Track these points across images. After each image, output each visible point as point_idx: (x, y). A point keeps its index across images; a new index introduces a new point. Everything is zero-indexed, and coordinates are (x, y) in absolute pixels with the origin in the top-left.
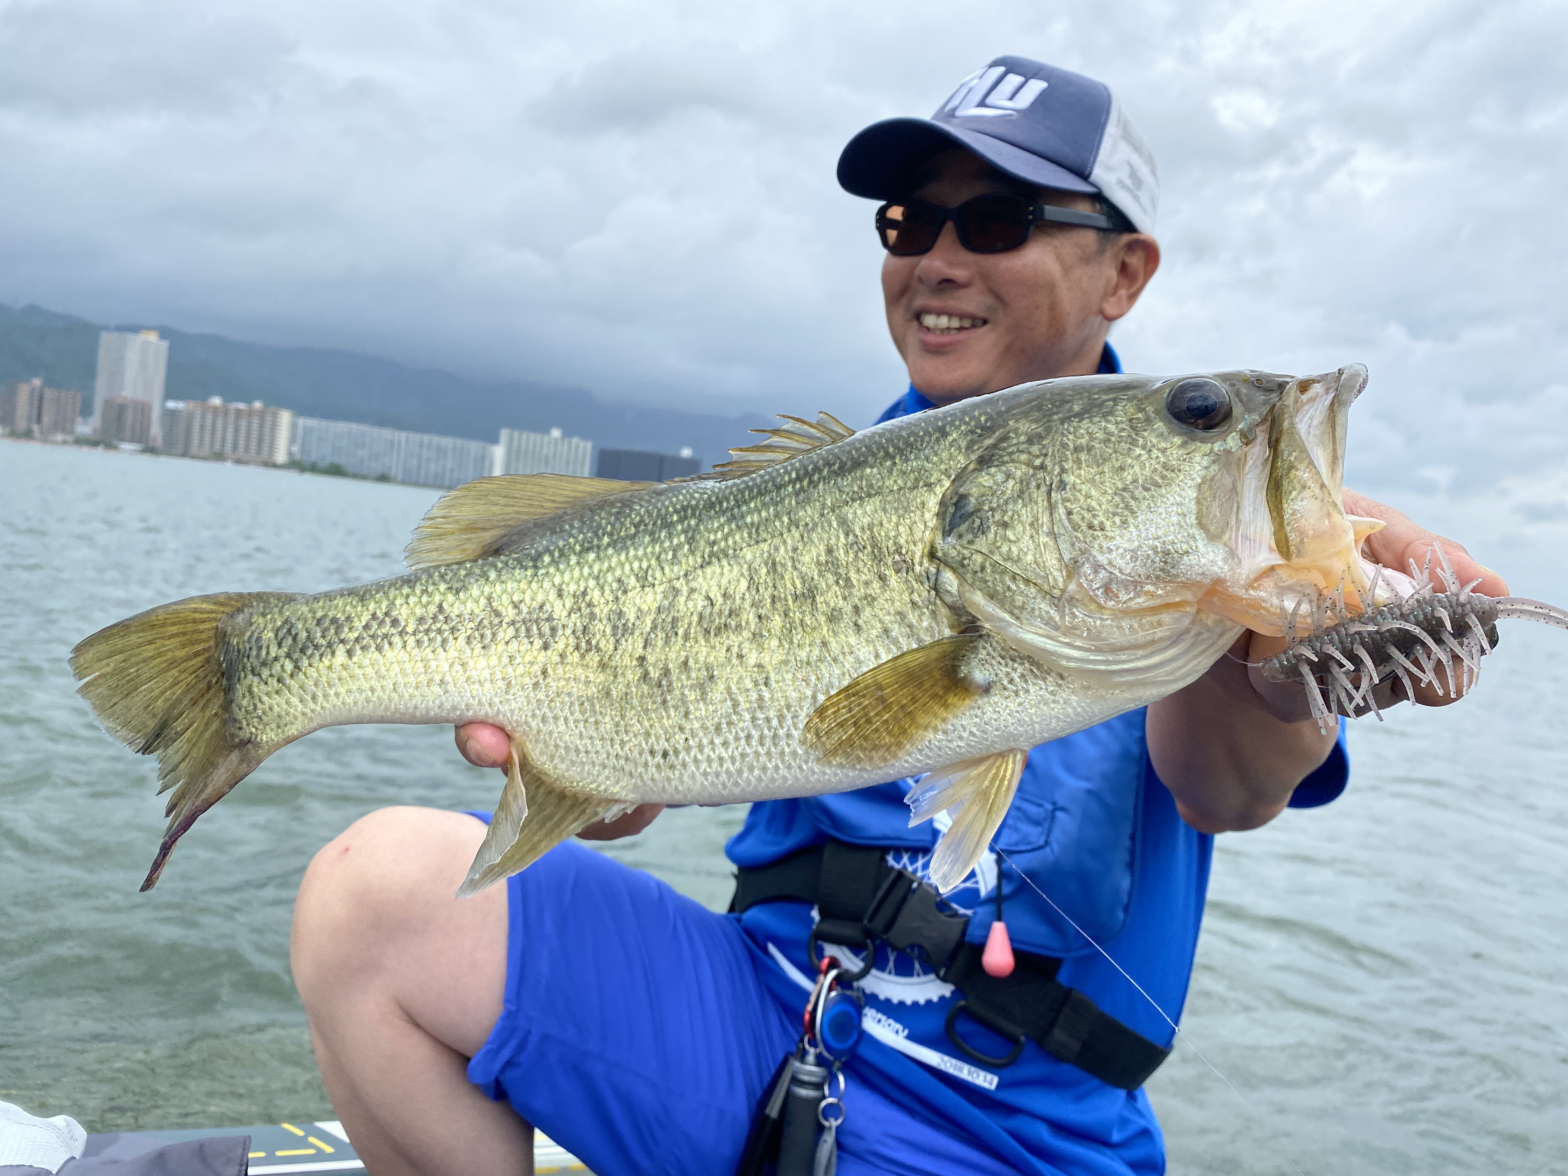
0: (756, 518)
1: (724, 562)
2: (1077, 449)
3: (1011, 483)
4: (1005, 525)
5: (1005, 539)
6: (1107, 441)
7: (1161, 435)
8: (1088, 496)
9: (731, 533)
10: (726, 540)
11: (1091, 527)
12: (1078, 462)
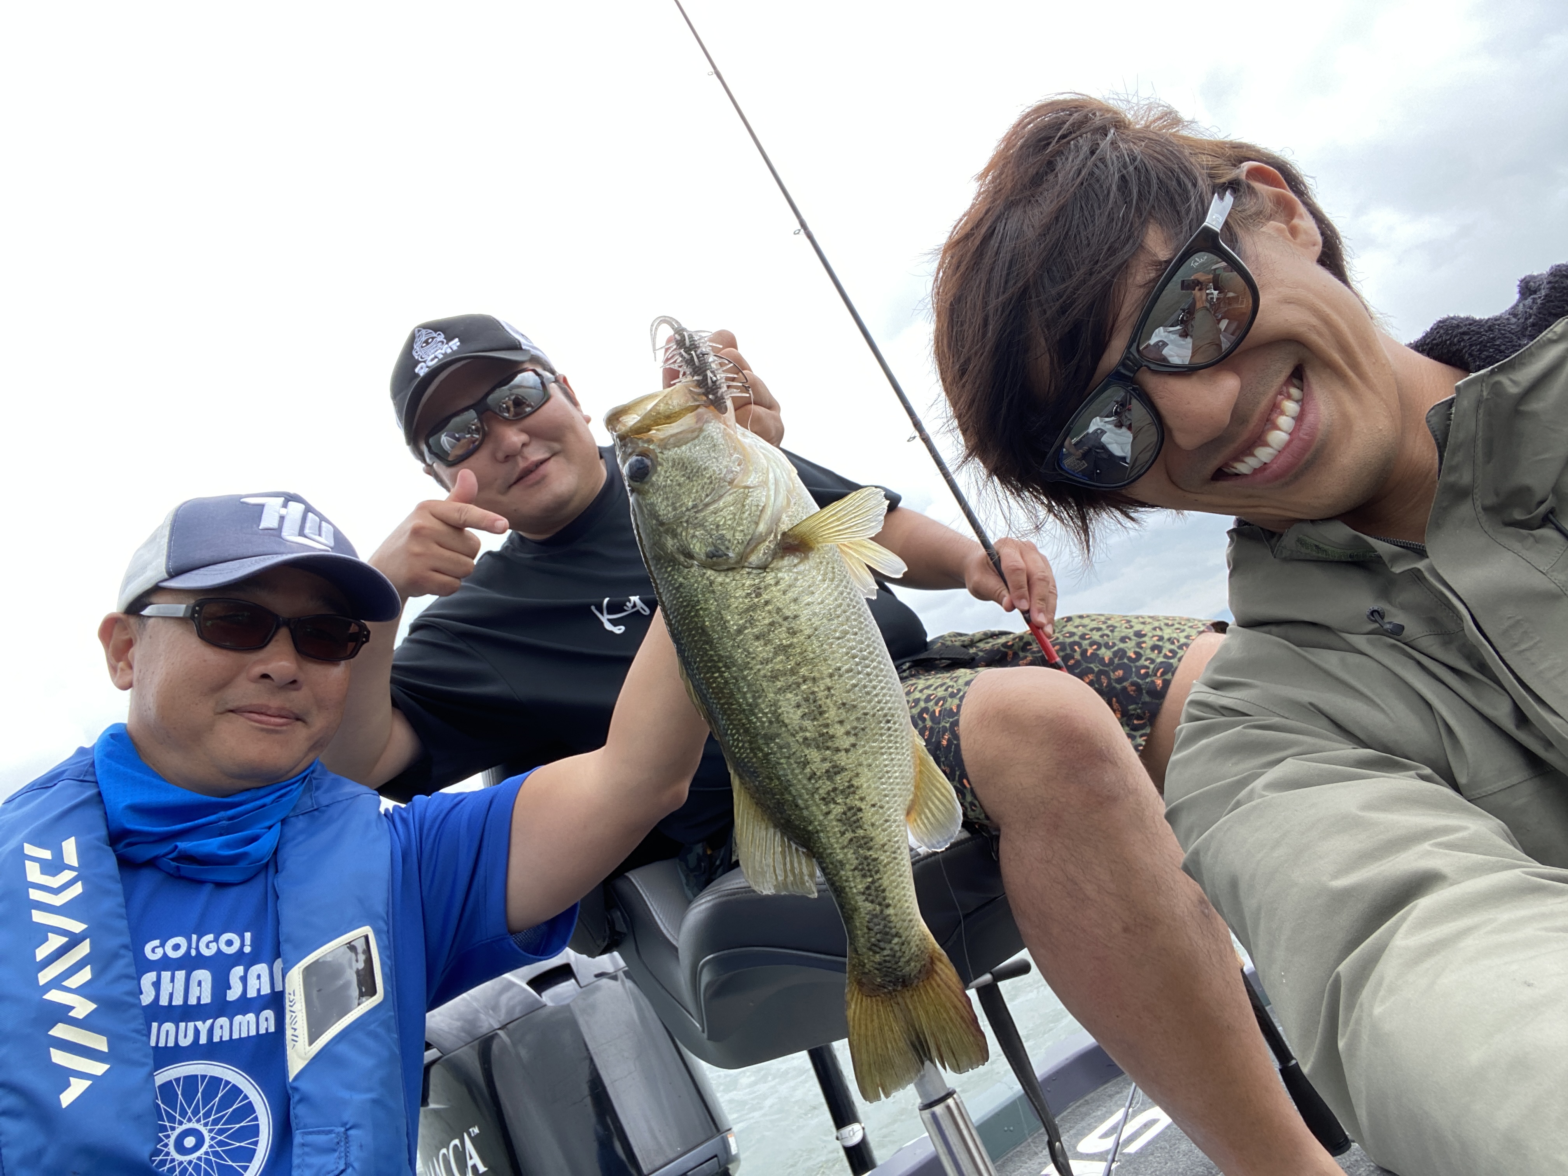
0: (749, 695)
1: (780, 711)
2: (675, 509)
3: (697, 533)
4: (718, 526)
5: (724, 524)
6: (667, 498)
7: (659, 476)
8: (697, 492)
9: (761, 711)
10: (767, 713)
11: (711, 483)
12: (681, 506)
